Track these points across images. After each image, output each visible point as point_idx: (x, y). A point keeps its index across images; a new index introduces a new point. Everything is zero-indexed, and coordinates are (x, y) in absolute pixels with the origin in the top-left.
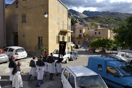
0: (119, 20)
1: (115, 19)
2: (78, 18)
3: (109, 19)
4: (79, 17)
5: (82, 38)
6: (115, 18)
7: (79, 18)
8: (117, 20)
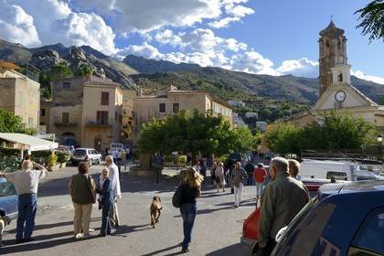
0: (226, 88)
1: (215, 85)
2: (105, 67)
3: (199, 83)
4: (108, 64)
5: (111, 127)
6: (213, 81)
7: (110, 69)
8: (220, 87)
